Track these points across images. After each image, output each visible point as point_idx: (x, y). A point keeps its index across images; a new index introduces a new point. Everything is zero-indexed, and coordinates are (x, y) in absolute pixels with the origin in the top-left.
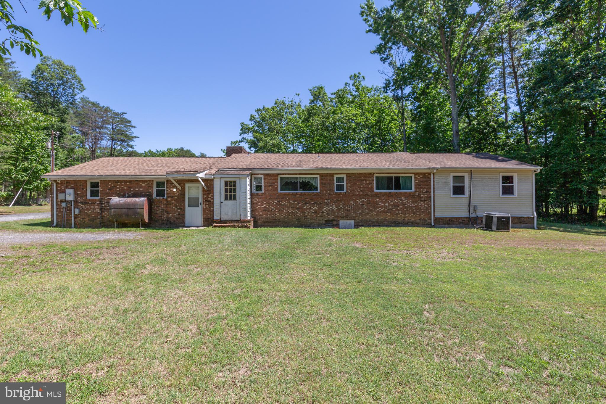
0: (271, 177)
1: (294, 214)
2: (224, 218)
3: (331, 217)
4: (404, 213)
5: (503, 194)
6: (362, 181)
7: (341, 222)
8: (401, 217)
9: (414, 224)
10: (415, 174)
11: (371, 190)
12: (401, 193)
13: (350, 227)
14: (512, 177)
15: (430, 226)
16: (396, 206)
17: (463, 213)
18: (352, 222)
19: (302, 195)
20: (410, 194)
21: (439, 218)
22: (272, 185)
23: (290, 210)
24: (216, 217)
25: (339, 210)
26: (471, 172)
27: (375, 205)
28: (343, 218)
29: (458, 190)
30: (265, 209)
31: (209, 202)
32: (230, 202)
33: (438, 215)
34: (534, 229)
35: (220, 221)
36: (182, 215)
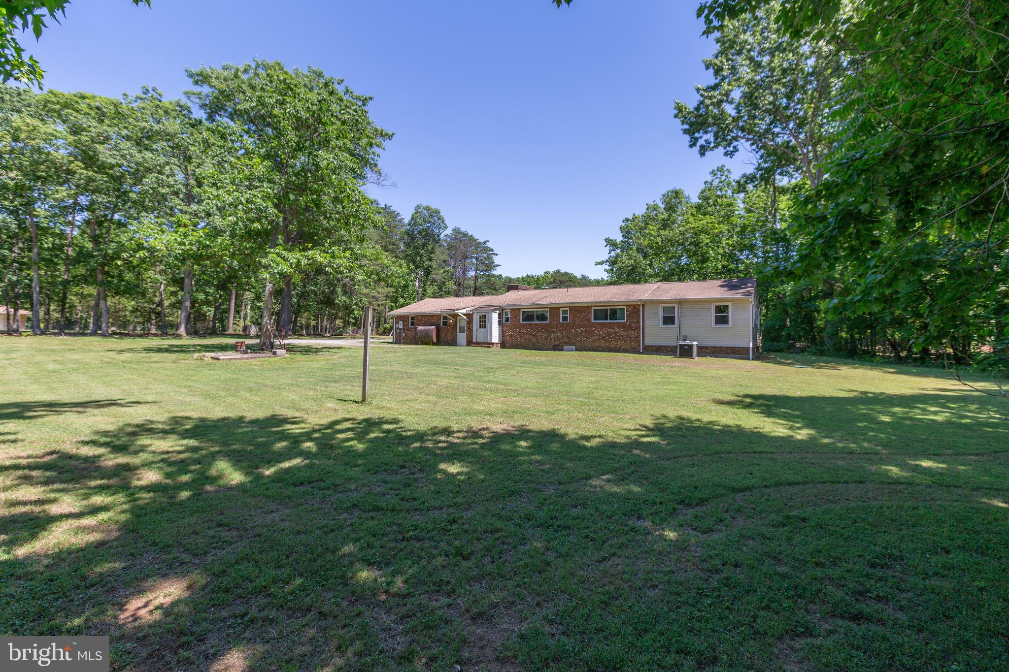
0: (515, 311)
1: (531, 340)
2: (479, 341)
3: (557, 343)
4: (616, 341)
5: (716, 323)
6: (581, 313)
7: (565, 347)
8: (613, 344)
9: (625, 351)
10: (627, 306)
11: (589, 320)
12: (613, 323)
13: (572, 350)
14: (727, 306)
15: (638, 352)
16: (609, 334)
17: (671, 342)
18: (574, 347)
19: (536, 325)
20: (621, 323)
21: (649, 346)
22: (516, 317)
23: (528, 337)
24: (474, 340)
25: (563, 337)
26: (680, 302)
27: (591, 333)
28: (566, 344)
29: (669, 320)
30: (511, 336)
31: (470, 330)
32: (482, 330)
33: (647, 343)
34: (748, 359)
35: (476, 343)
36: (455, 338)
